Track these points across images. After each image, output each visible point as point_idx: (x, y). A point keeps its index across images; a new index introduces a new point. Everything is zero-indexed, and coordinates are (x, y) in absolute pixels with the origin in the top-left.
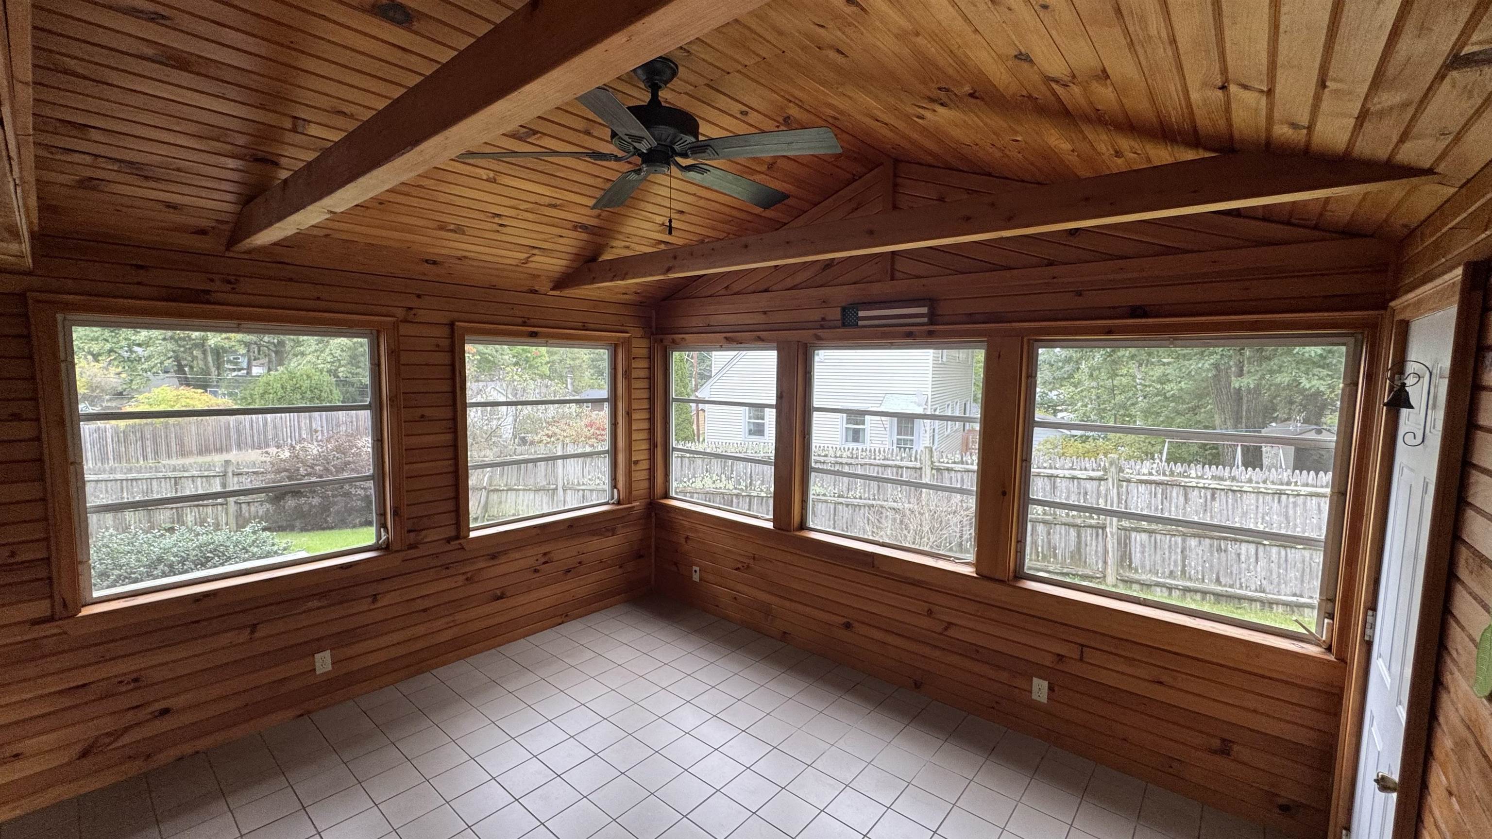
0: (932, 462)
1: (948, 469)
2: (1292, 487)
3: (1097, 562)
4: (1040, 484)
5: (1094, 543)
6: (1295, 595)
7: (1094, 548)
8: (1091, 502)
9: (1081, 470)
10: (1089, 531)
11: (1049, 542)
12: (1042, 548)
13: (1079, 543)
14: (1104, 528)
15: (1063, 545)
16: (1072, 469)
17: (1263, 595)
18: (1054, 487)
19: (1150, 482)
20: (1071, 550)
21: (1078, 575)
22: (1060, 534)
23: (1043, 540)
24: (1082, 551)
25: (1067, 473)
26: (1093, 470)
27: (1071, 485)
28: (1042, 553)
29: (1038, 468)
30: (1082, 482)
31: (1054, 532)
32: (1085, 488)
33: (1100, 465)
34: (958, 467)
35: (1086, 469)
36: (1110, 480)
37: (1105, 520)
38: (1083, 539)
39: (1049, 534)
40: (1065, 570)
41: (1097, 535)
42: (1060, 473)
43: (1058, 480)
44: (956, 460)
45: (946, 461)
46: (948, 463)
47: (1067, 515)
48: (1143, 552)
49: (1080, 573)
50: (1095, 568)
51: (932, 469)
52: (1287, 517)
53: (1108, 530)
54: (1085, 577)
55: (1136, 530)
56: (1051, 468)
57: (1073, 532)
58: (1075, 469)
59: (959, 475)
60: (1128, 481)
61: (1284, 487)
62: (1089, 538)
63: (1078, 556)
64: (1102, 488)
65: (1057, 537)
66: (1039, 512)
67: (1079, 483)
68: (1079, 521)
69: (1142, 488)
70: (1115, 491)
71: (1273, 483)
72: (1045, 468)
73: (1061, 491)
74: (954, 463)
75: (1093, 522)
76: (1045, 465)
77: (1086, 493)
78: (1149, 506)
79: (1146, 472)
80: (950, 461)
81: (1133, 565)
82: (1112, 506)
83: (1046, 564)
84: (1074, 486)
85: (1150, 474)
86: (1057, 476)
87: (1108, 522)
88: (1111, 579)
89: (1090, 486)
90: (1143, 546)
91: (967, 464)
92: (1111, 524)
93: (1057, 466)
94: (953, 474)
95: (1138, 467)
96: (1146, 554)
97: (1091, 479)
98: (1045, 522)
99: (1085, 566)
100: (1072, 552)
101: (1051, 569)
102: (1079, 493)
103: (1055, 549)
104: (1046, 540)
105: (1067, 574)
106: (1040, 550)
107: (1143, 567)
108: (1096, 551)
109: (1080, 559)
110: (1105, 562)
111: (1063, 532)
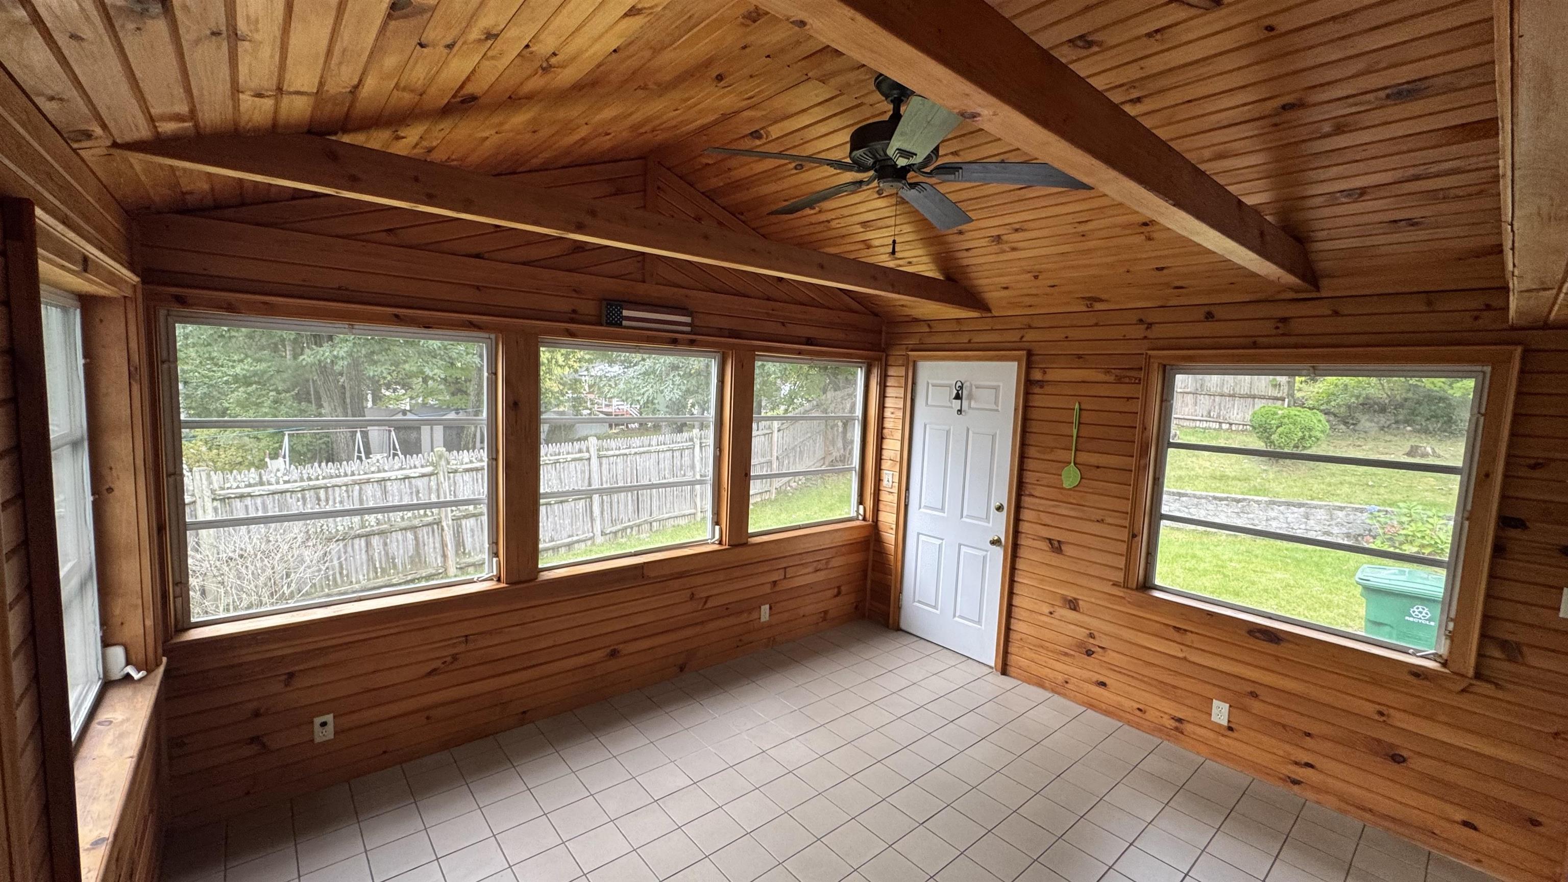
0: (213, 491)
1: (242, 497)
2: (561, 456)
3: (436, 558)
4: (369, 492)
5: (431, 540)
6: (569, 537)
7: (432, 545)
8: (424, 499)
9: (411, 468)
10: (425, 529)
11: (387, 554)
12: (380, 562)
13: (417, 544)
14: (438, 523)
15: (401, 551)
16: (401, 469)
17: (554, 543)
18: (385, 492)
19: (471, 470)
20: (410, 554)
21: (422, 578)
22: (398, 541)
23: (380, 553)
24: (422, 552)
25: (400, 474)
26: (422, 466)
27: (403, 487)
28: (381, 568)
29: (365, 473)
30: (413, 481)
31: (391, 541)
32: (417, 487)
33: (428, 461)
34: (257, 490)
35: (415, 467)
36: (441, 473)
37: (439, 514)
38: (421, 540)
39: (385, 544)
40: (409, 578)
41: (433, 531)
42: (393, 475)
43: (389, 483)
44: (252, 481)
45: (235, 485)
46: (238, 487)
47: (403, 518)
48: (473, 536)
49: (424, 575)
50: (435, 565)
51: (214, 499)
52: (560, 479)
53: (444, 524)
54: (429, 577)
55: (466, 517)
56: (379, 471)
57: (410, 535)
58: (405, 469)
59: (259, 501)
60: (455, 471)
61: (557, 457)
62: (426, 537)
63: (417, 558)
64: (432, 483)
65: (395, 545)
66: (372, 524)
67: (410, 483)
68: (416, 522)
69: (467, 477)
70: (447, 484)
71: (551, 455)
72: (373, 472)
73: (393, 495)
74: (250, 485)
75: (430, 519)
76: (373, 469)
77: (418, 492)
78: (473, 493)
79: (468, 461)
80: (243, 484)
81: (467, 551)
82: (445, 497)
83: (387, 578)
84: (405, 487)
85: (471, 462)
86: (389, 479)
87: (443, 516)
88: (452, 571)
89: (421, 483)
90: (472, 530)
91: (269, 484)
92: (446, 516)
93: (386, 468)
94: (248, 501)
95: (460, 457)
96: (476, 537)
97: (423, 476)
98: (381, 533)
99: (426, 567)
100: (411, 557)
101: (394, 581)
102: (411, 493)
103: (394, 559)
104: (383, 553)
105: (412, 581)
106: (378, 565)
107: (474, 549)
108: (435, 548)
109: (420, 560)
110: (444, 556)
111: (400, 538)
